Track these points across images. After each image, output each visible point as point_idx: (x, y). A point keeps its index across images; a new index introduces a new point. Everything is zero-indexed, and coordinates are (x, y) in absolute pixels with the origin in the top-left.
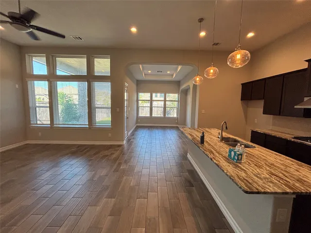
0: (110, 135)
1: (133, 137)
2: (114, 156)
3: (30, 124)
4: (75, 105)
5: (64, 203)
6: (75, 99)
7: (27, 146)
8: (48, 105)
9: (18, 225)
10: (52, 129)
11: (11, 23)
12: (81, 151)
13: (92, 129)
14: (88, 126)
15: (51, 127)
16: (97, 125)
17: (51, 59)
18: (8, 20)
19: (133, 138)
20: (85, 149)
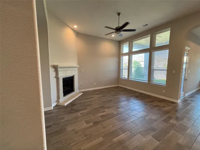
0: (164, 91)
1: (192, 99)
2: (165, 109)
3: (120, 77)
4: (142, 68)
5: (127, 122)
6: (143, 65)
7: (118, 87)
8: (127, 68)
9: (110, 120)
10: (128, 81)
11: (115, 32)
12: (141, 97)
13: (150, 84)
14: (147, 82)
15: (128, 80)
16: (154, 82)
17: (131, 44)
18: (115, 31)
19: (191, 101)
20: (144, 96)
